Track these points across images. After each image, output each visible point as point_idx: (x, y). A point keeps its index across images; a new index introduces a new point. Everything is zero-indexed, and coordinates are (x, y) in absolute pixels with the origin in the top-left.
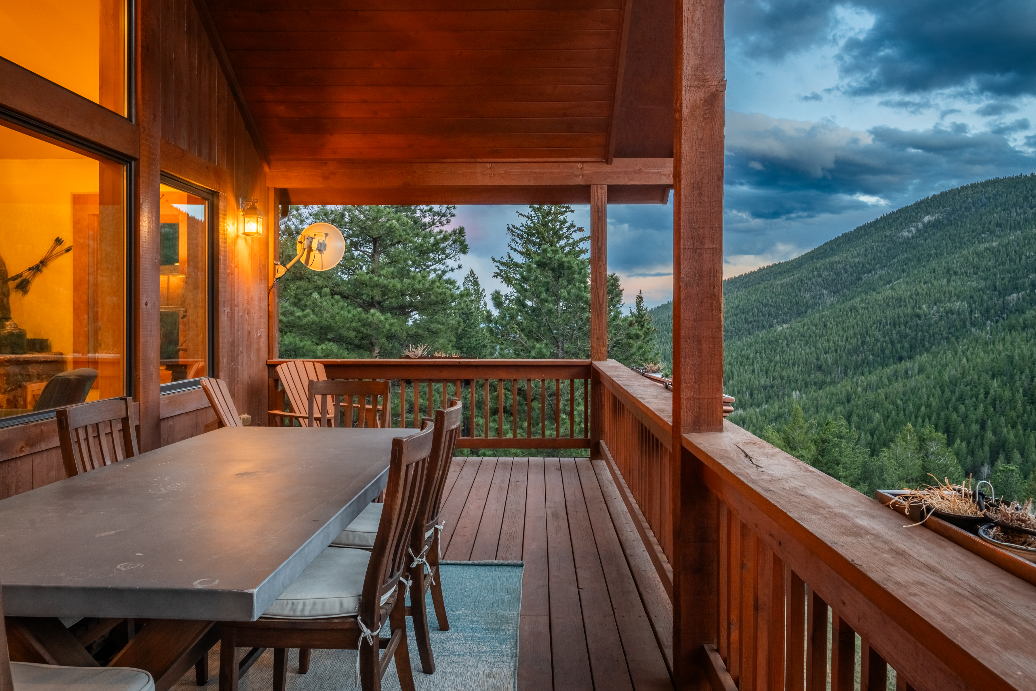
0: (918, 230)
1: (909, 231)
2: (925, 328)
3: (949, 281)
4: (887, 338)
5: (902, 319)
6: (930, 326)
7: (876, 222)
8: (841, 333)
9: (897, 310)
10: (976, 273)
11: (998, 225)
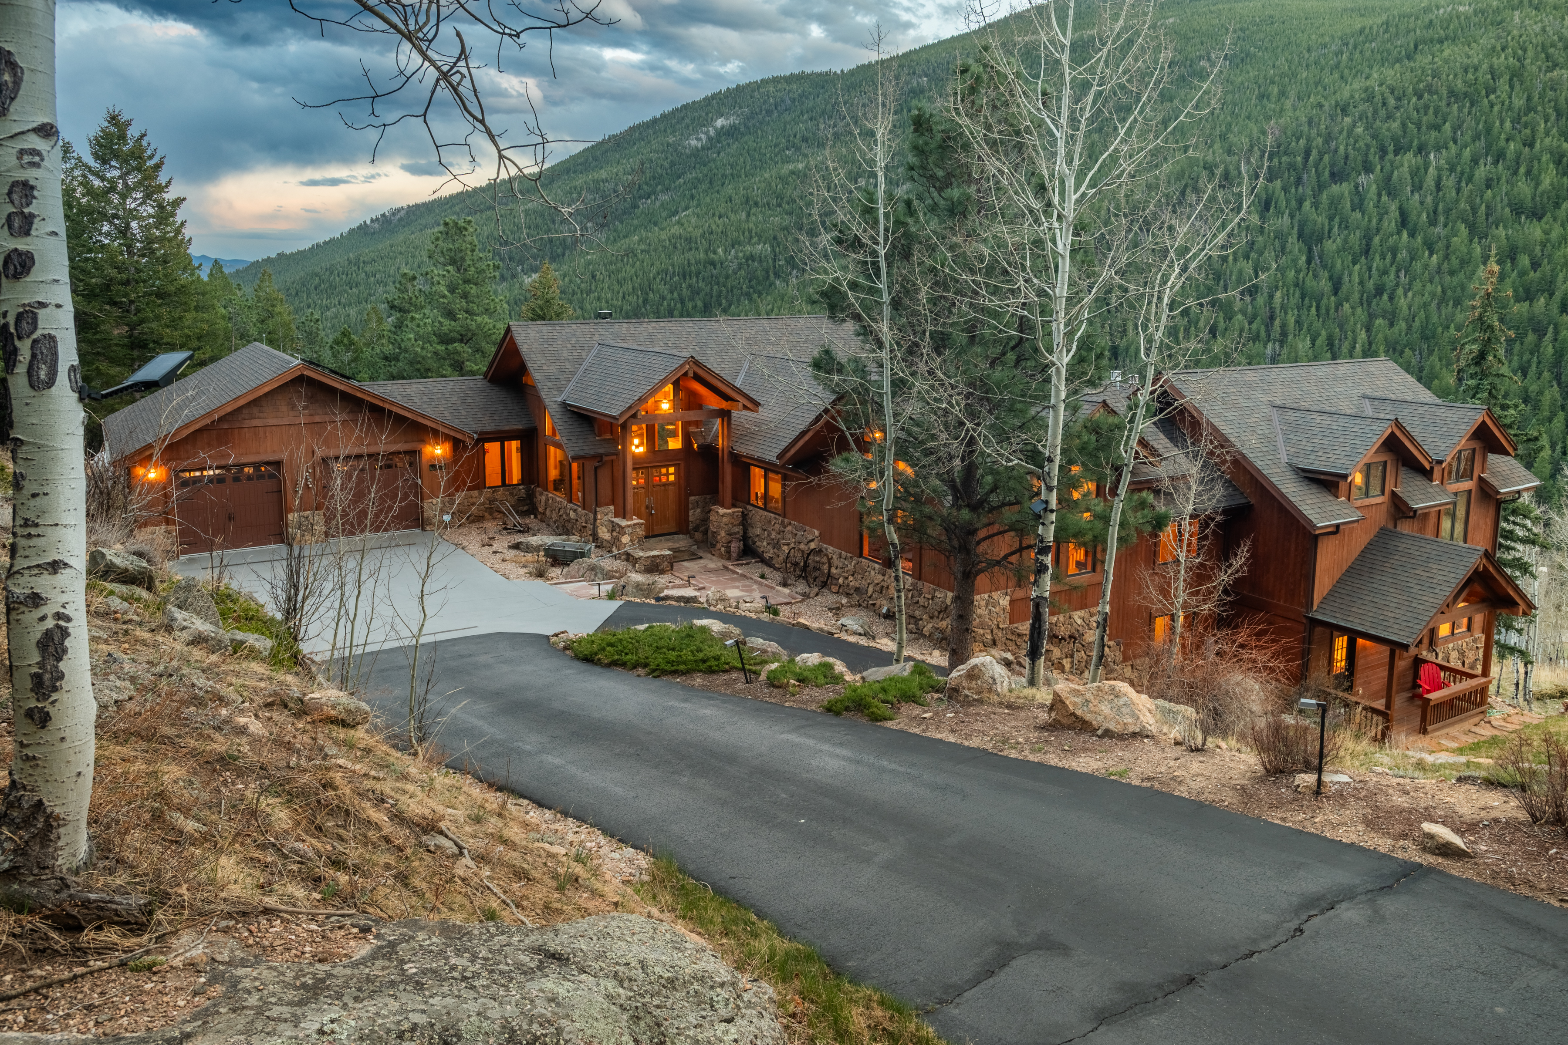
0: (710, 139)
1: (698, 139)
2: (722, 280)
3: (748, 215)
4: (675, 294)
5: (693, 268)
6: (727, 277)
7: (655, 121)
8: (616, 287)
9: (686, 255)
10: (780, 205)
11: (805, 139)
